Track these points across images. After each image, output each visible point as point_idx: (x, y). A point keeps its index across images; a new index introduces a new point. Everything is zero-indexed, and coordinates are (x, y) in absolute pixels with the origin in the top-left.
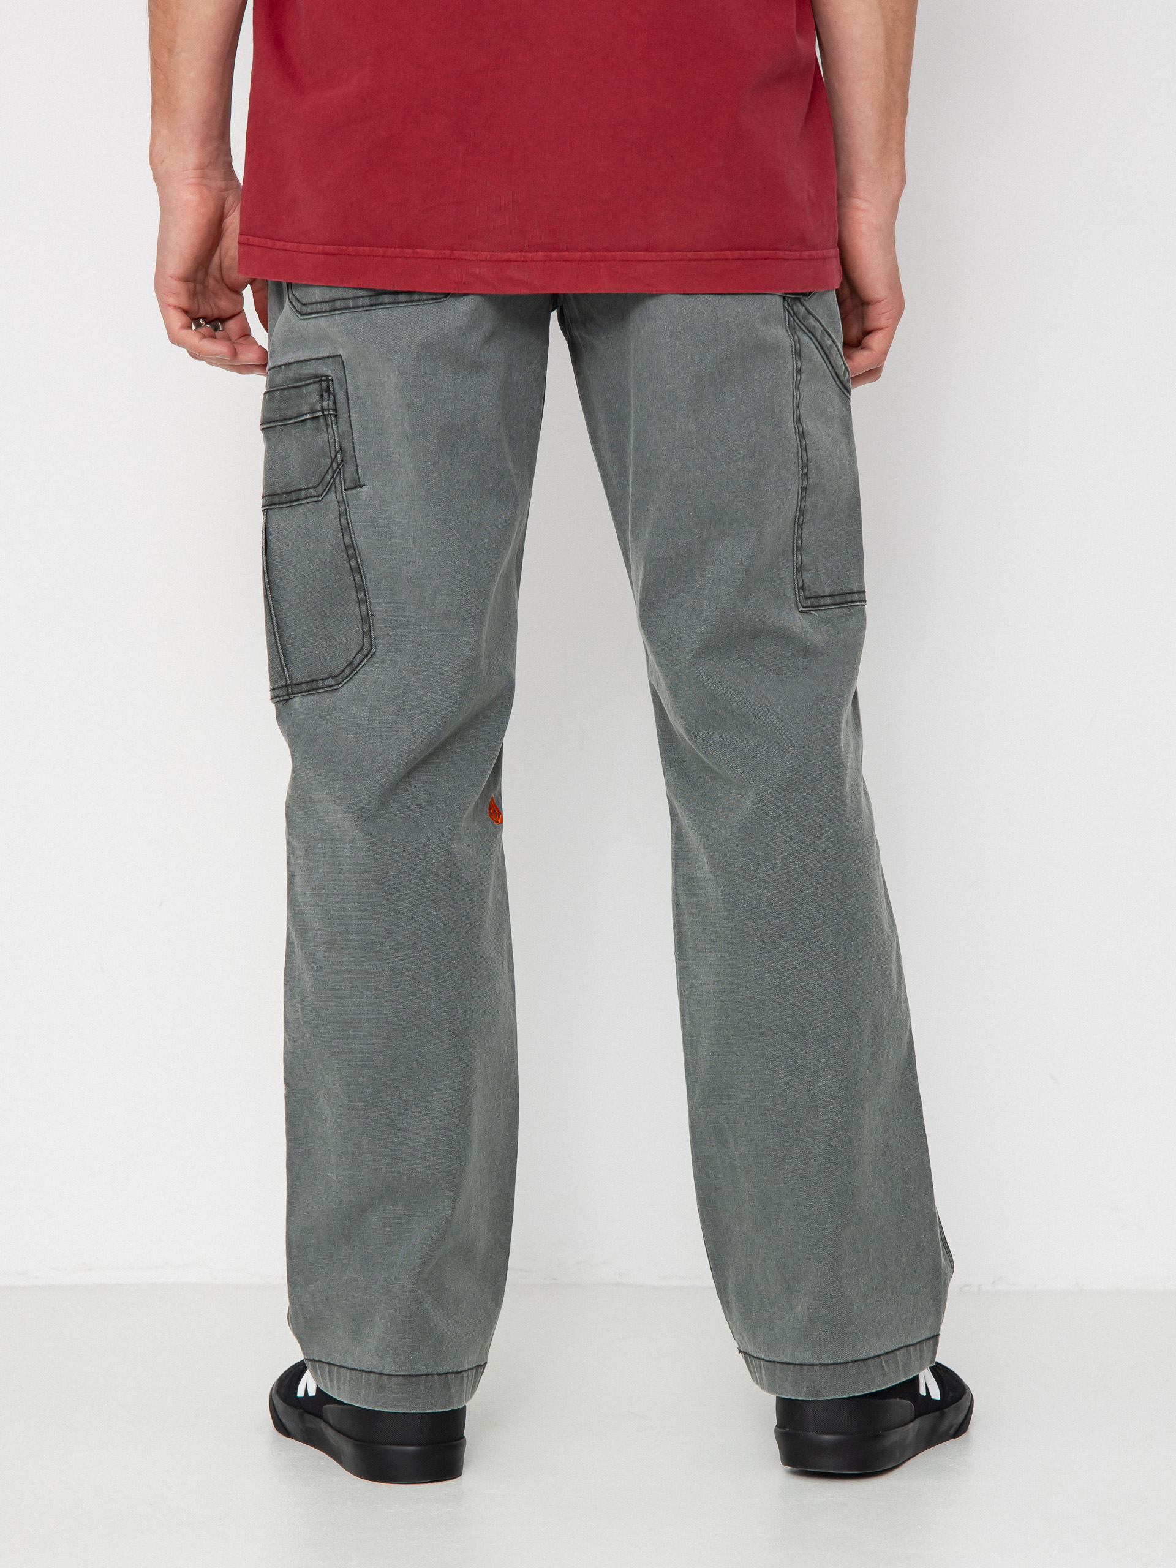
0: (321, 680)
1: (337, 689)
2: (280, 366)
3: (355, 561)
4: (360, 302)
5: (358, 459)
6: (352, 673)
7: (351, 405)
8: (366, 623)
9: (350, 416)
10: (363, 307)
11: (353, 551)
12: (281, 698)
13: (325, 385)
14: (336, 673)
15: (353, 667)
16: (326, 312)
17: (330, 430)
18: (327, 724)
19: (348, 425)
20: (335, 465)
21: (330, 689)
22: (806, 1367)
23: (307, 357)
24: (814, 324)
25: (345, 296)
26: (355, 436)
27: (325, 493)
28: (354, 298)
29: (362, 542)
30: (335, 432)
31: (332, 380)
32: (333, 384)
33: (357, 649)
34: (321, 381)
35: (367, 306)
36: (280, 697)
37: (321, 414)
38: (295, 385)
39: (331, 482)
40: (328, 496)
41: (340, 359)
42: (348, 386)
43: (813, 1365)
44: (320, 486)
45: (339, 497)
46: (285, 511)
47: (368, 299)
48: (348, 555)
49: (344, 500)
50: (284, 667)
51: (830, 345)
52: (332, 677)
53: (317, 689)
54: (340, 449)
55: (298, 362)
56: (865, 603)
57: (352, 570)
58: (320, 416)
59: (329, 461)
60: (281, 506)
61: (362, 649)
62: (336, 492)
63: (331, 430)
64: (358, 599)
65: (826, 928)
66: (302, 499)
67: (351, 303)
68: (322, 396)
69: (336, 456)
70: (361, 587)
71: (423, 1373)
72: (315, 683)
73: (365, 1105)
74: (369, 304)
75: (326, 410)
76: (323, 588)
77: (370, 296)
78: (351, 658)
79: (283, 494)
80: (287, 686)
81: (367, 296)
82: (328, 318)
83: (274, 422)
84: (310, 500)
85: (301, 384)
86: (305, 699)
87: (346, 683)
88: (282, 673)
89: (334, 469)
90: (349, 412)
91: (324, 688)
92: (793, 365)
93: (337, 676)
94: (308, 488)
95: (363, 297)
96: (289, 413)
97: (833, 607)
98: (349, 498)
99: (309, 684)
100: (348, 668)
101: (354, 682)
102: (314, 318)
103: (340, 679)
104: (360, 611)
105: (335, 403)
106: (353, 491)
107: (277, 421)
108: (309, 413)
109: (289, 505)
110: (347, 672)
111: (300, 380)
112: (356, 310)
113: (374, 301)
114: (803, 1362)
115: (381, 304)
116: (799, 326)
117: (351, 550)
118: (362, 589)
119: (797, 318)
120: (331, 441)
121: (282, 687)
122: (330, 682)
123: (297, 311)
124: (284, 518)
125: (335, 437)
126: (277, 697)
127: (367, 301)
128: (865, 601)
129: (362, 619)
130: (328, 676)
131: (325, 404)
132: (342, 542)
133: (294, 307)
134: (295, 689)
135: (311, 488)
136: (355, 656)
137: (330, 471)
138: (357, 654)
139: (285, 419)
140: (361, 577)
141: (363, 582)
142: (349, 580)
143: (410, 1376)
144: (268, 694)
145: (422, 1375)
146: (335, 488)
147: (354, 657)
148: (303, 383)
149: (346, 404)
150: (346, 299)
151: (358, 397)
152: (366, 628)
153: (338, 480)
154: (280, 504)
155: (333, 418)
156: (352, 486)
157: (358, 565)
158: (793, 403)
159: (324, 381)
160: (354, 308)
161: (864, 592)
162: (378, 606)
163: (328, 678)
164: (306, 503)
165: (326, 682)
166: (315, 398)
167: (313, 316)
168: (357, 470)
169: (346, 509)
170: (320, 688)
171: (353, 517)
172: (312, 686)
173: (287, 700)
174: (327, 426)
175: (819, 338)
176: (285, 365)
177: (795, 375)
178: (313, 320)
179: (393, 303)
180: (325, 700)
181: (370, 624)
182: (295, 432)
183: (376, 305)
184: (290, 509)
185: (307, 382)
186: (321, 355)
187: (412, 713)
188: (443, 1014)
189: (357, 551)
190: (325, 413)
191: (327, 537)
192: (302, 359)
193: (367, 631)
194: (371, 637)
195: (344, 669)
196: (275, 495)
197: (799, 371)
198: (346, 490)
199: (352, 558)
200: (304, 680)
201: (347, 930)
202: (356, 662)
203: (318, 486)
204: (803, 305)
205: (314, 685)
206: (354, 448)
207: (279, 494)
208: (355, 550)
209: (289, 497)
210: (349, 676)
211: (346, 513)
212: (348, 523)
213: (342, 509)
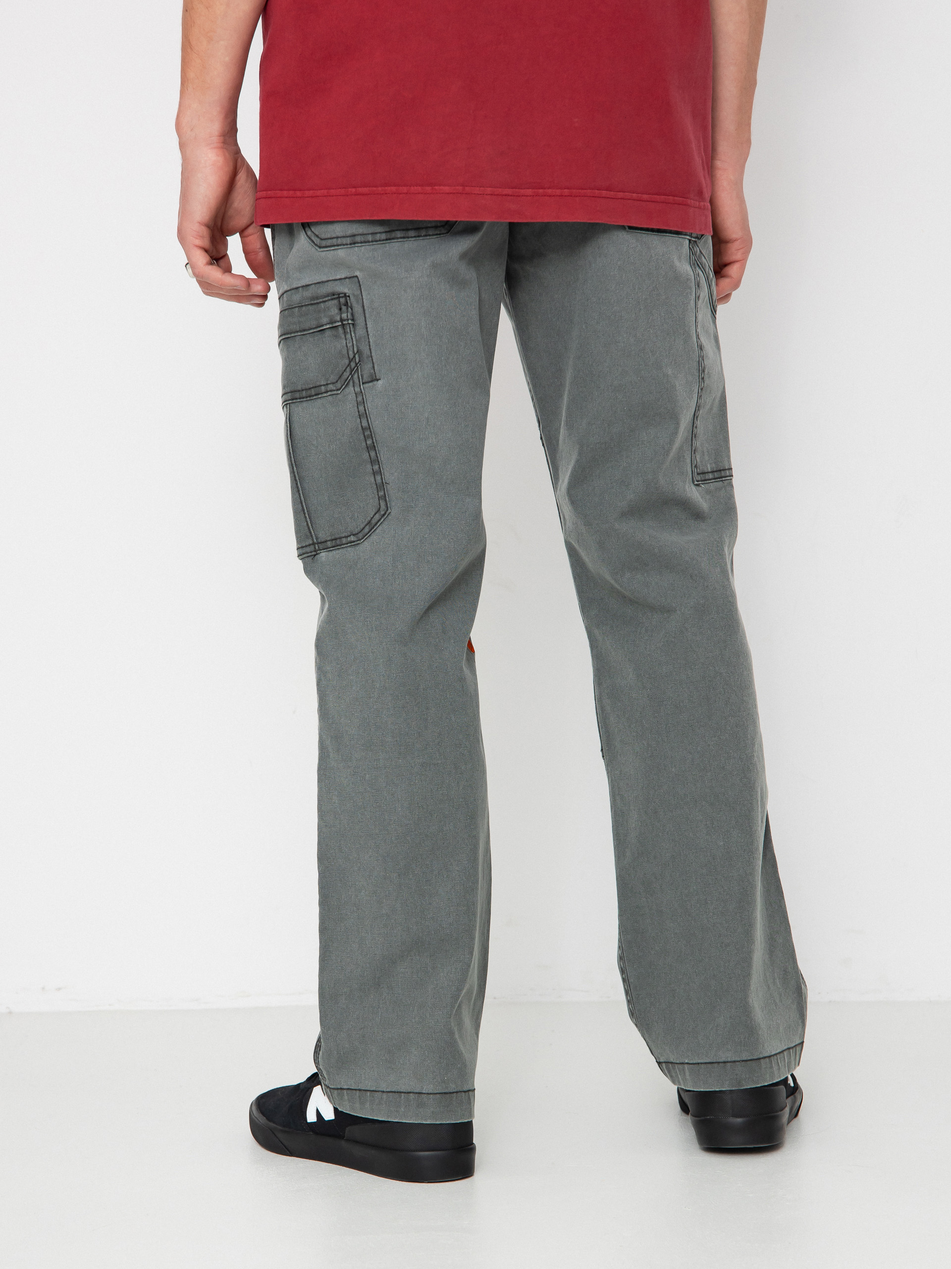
0: (343, 537)
1: (359, 544)
2: (297, 288)
3: (371, 440)
4: (378, 237)
5: (374, 358)
6: (371, 530)
7: (367, 315)
8: (381, 490)
9: (366, 324)
10: (380, 240)
11: (369, 433)
12: (310, 554)
13: (343, 301)
14: (356, 531)
15: (372, 526)
16: (347, 244)
17: (348, 336)
18: (354, 572)
19: (365, 331)
20: (353, 364)
21: (353, 544)
22: (729, 1064)
23: (325, 279)
25: (365, 232)
26: (371, 340)
27: (344, 387)
28: (372, 234)
29: (377, 425)
30: (354, 338)
31: (349, 296)
32: (350, 300)
33: (375, 510)
34: (339, 297)
35: (383, 240)
36: (308, 553)
37: (340, 324)
38: (312, 302)
39: (349, 378)
40: (346, 389)
41: (356, 279)
42: (364, 300)
43: (734, 1062)
44: (339, 382)
45: (357, 389)
46: (305, 404)
47: (384, 234)
48: (365, 436)
49: (362, 392)
50: (311, 529)
52: (354, 535)
53: (341, 545)
54: (358, 352)
55: (315, 284)
56: (731, 478)
57: (368, 449)
58: (340, 325)
59: (347, 362)
60: (302, 400)
61: (379, 510)
62: (354, 386)
63: (350, 336)
64: (373, 471)
65: (731, 719)
66: (322, 393)
67: (370, 238)
68: (340, 309)
69: (354, 356)
70: (375, 461)
71: (454, 1091)
72: (338, 540)
73: (399, 875)
74: (385, 238)
75: (345, 320)
76: (343, 464)
77: (386, 232)
78: (369, 518)
79: (303, 390)
80: (314, 544)
81: (383, 232)
82: (348, 249)
83: (295, 332)
84: (329, 393)
85: (318, 301)
86: (331, 554)
87: (366, 538)
88: (309, 534)
89: (353, 367)
90: (366, 321)
91: (348, 544)
92: (696, 293)
93: (357, 534)
94: (327, 384)
95: (380, 233)
96: (307, 326)
97: (713, 481)
98: (366, 390)
99: (334, 541)
100: (367, 527)
101: (374, 537)
102: (333, 250)
103: (360, 535)
104: (375, 480)
105: (352, 314)
106: (370, 384)
107: (297, 332)
108: (328, 324)
109: (308, 399)
110: (367, 530)
111: (317, 298)
112: (374, 243)
113: (389, 237)
114: (726, 1060)
115: (393, 239)
116: (697, 263)
117: (367, 432)
118: (377, 463)
119: (696, 256)
120: (350, 345)
121: (310, 545)
122: (352, 538)
123: (316, 245)
124: (306, 411)
125: (353, 342)
126: (305, 553)
127: (384, 236)
128: (732, 476)
129: (377, 487)
130: (349, 534)
131: (344, 316)
132: (360, 426)
133: (313, 242)
134: (321, 546)
135: (330, 384)
136: (373, 516)
137: (348, 369)
138: (375, 514)
139: (304, 330)
140: (376, 453)
141: (377, 457)
142: (366, 456)
143: (445, 1093)
144: (296, 553)
145: (453, 1093)
146: (354, 383)
147: (372, 518)
148: (321, 300)
149: (363, 315)
150: (366, 234)
151: (373, 309)
152: (381, 493)
153: (356, 376)
154: (300, 398)
155: (351, 325)
156: (370, 380)
157: (374, 443)
158: (696, 323)
159: (342, 297)
160: (372, 241)
161: (731, 469)
162: (391, 475)
163: (350, 536)
164: (326, 396)
165: (349, 539)
166: (334, 311)
167: (333, 248)
168: (374, 367)
169: (363, 399)
170: (344, 544)
171: (369, 405)
172: (336, 543)
173: (315, 555)
174: (345, 333)
176: (303, 287)
177: (697, 301)
178: (332, 252)
179: (404, 238)
180: (349, 553)
181: (384, 490)
182: (314, 340)
183: (390, 239)
184: (309, 402)
185: (324, 299)
186: (338, 277)
187: (430, 558)
188: (461, 800)
189: (373, 432)
190: (344, 323)
191: (345, 422)
192: (320, 281)
193: (382, 496)
194: (386, 500)
195: (364, 528)
196: (296, 391)
197: (698, 298)
198: (363, 384)
199: (368, 438)
200: (328, 539)
201: (383, 734)
202: (374, 522)
203: (337, 382)
205: (338, 542)
206: (370, 349)
207: (299, 391)
208: (371, 432)
209: (309, 393)
210: (369, 532)
211: (364, 402)
212: (365, 410)
213: (360, 399)
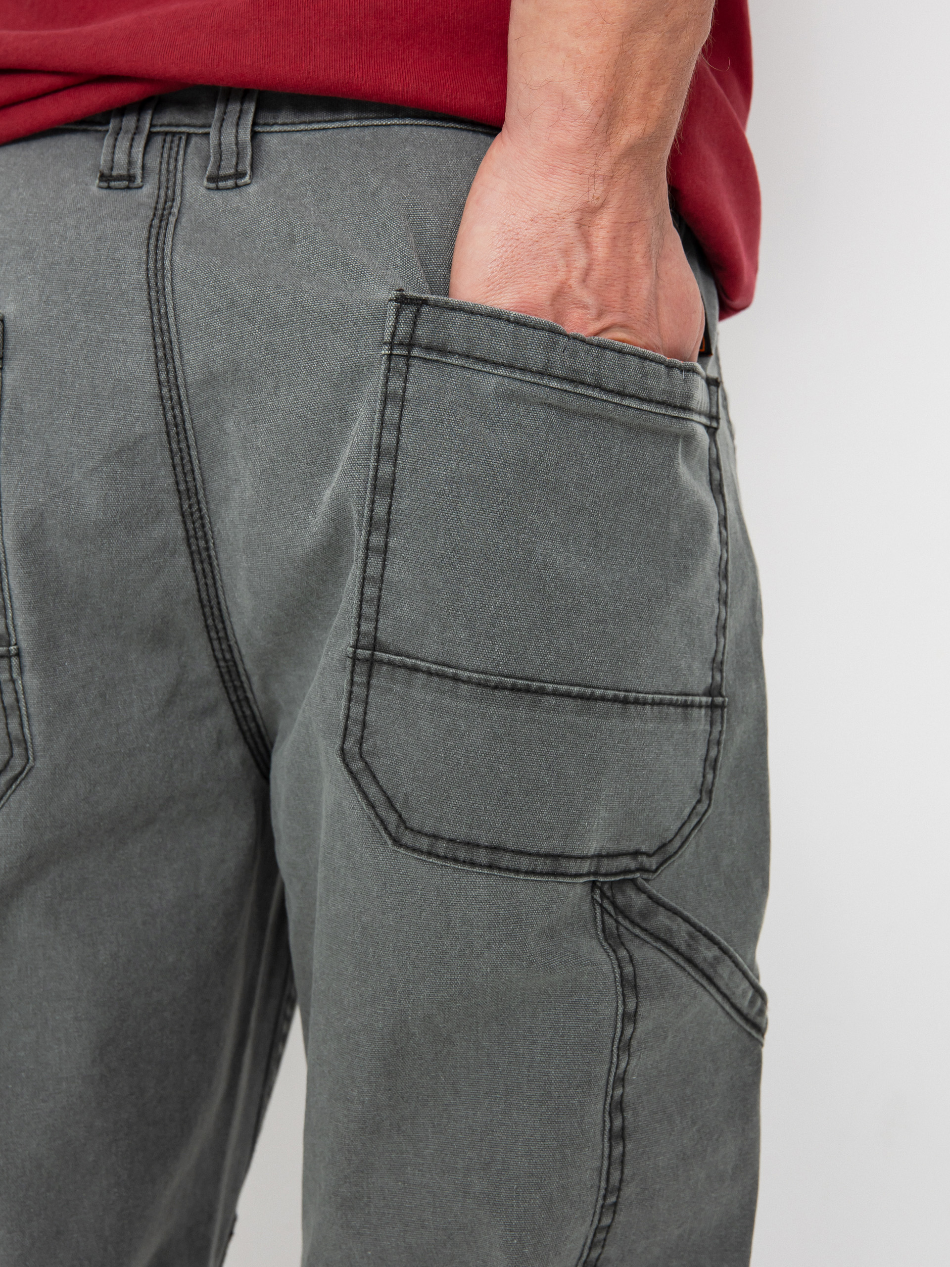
24: (667, 922)
51: (716, 958)
92: (617, 1007)
116: (632, 933)
119: (626, 917)
158: (609, 1075)
175: (683, 948)
177: (619, 1025)
197: (630, 1017)
204: (641, 890)
